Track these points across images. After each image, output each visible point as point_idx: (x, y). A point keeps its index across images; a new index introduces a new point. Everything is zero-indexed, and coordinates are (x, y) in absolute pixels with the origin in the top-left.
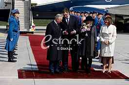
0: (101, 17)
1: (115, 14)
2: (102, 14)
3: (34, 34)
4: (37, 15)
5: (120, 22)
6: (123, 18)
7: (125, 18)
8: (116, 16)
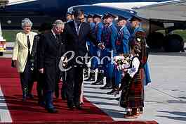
0: (123, 23)
1: (148, 18)
2: (126, 19)
3: (4, 56)
4: (9, 22)
5: (159, 33)
6: (163, 26)
7: (166, 25)
8: (151, 22)
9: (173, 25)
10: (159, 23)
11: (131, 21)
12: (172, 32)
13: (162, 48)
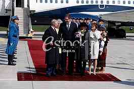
4: (36, 21)
8: (109, 22)
9: (120, 24)
10: (113, 23)
11: (99, 22)
12: (120, 28)
13: (115, 36)
